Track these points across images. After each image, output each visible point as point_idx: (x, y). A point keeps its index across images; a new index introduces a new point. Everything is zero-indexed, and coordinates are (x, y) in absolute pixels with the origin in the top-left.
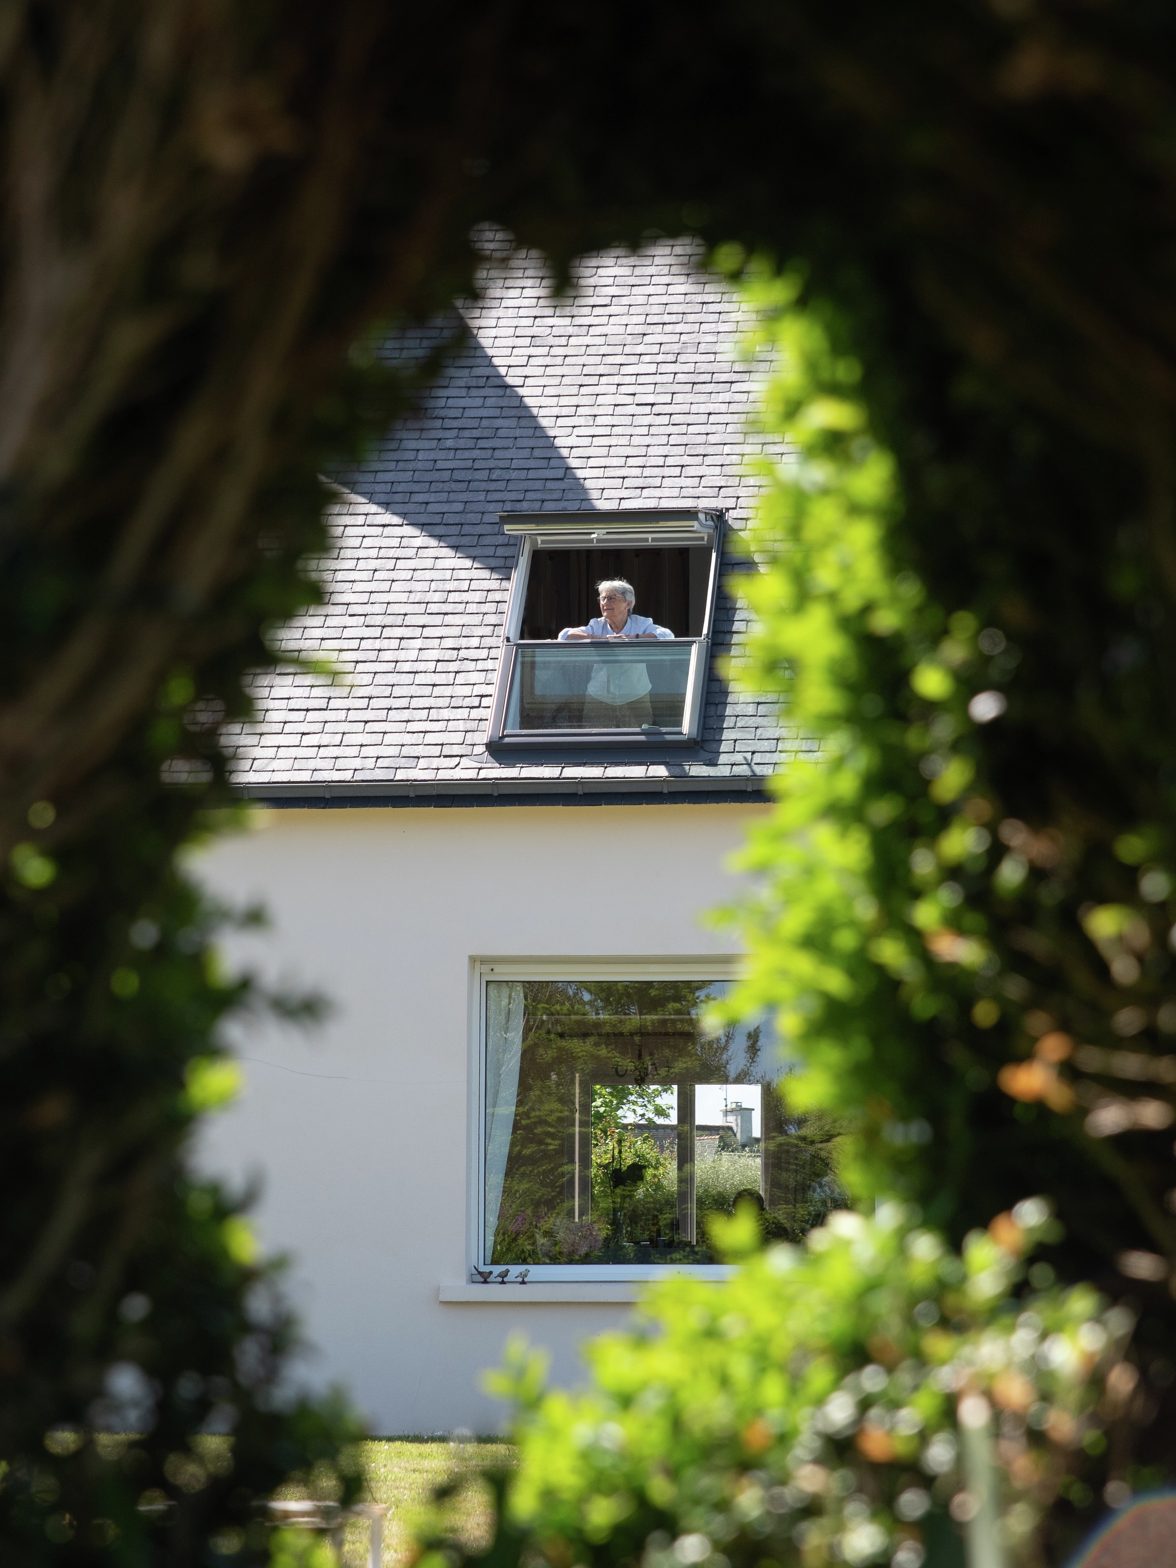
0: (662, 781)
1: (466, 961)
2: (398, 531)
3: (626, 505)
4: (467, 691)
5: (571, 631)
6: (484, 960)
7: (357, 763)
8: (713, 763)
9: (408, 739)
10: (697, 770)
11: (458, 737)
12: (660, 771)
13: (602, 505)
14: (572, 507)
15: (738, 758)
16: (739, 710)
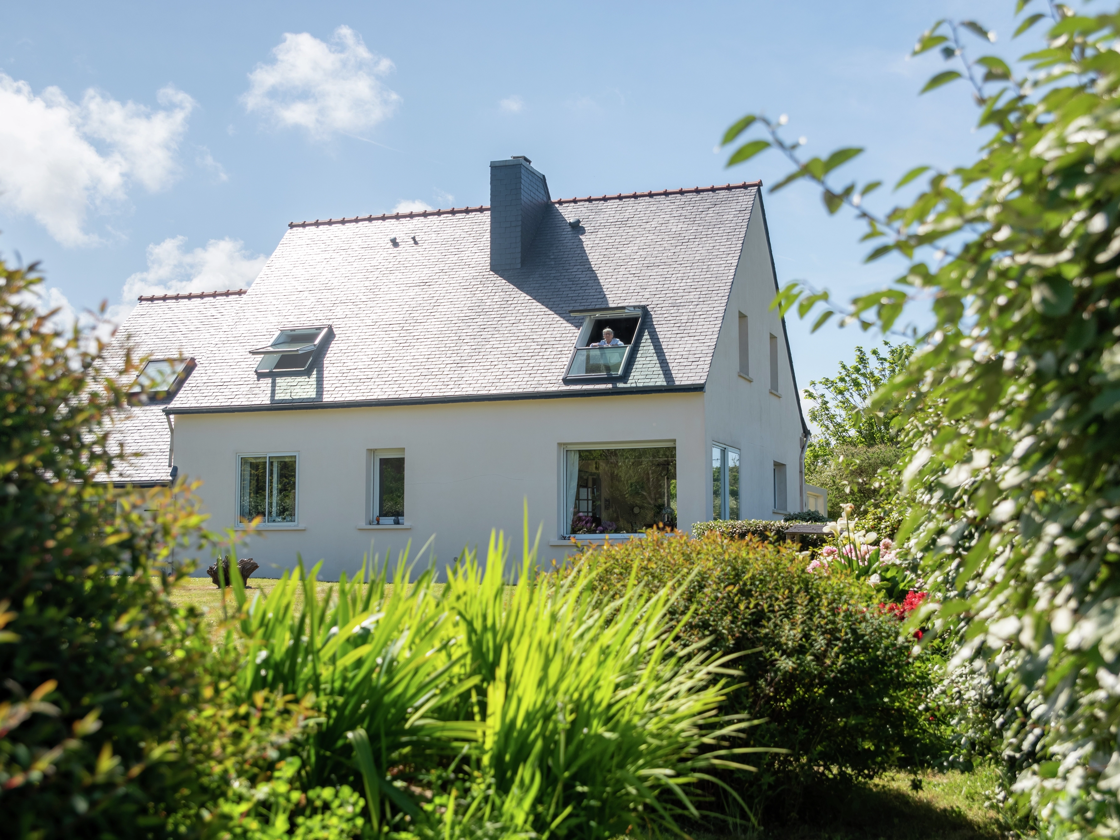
0: (610, 389)
1: (556, 445)
2: (552, 316)
3: (620, 305)
4: (561, 363)
5: (594, 344)
6: (565, 444)
7: (525, 386)
8: (626, 383)
9: (541, 379)
10: (621, 385)
11: (555, 378)
12: (610, 386)
13: (611, 305)
14: (603, 306)
15: (633, 381)
16: (638, 366)
